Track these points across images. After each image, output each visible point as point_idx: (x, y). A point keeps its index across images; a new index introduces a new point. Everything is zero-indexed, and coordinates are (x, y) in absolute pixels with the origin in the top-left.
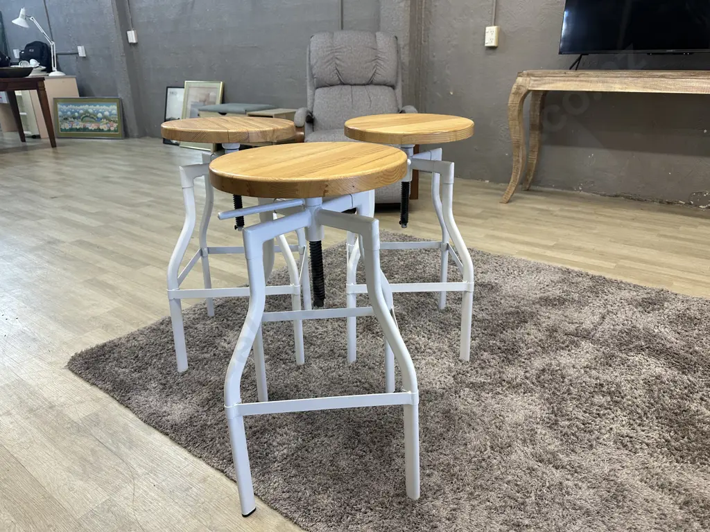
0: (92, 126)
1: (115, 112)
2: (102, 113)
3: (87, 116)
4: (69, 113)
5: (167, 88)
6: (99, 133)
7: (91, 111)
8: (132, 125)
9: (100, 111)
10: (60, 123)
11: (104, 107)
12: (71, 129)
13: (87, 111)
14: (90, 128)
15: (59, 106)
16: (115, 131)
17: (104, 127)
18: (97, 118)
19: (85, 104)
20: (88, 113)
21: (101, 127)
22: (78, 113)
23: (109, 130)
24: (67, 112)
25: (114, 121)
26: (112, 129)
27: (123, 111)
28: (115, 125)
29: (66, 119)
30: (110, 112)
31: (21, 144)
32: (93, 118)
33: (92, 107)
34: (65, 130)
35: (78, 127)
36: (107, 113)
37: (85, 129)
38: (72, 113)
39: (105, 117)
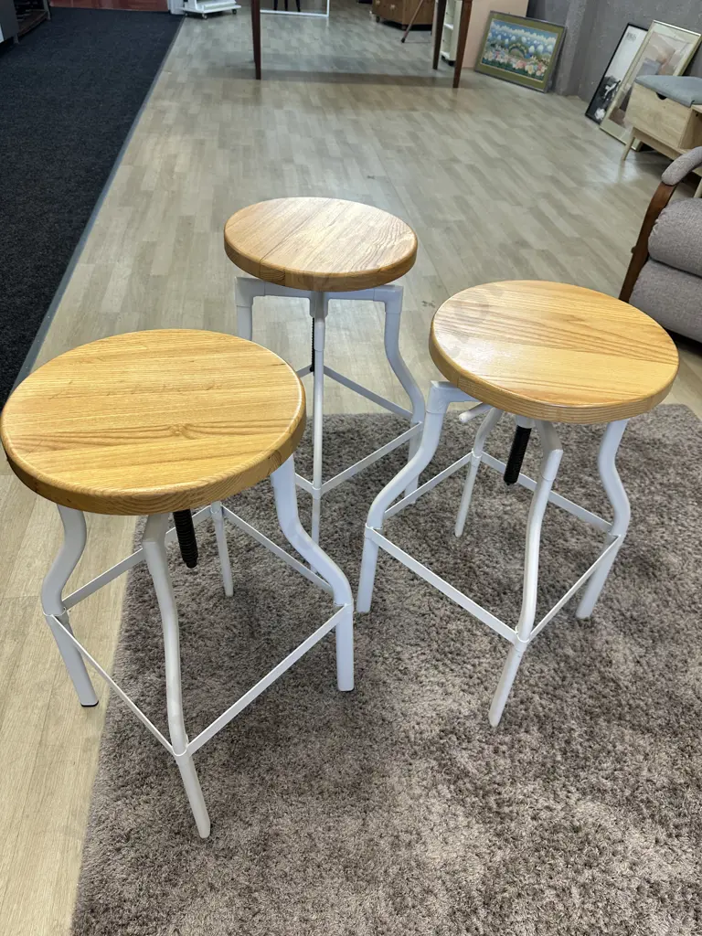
0: (517, 64)
1: (551, 48)
2: (536, 47)
3: (517, 47)
4: (499, 37)
5: (629, 25)
6: (520, 78)
7: (524, 39)
8: (564, 75)
9: (535, 42)
10: (485, 50)
11: (542, 38)
12: (493, 63)
13: (519, 40)
14: (514, 66)
15: (493, 24)
16: (540, 78)
17: (530, 68)
18: (528, 52)
19: (521, 28)
20: (521, 42)
21: (527, 68)
22: (510, 38)
23: (533, 76)
24: (497, 35)
25: (544, 63)
26: (538, 74)
27: (561, 50)
28: (544, 68)
29: (493, 45)
30: (545, 47)
31: (431, 72)
32: (522, 51)
33: (528, 34)
34: (487, 62)
35: (502, 61)
36: (541, 48)
37: (508, 66)
38: (503, 38)
39: (536, 54)
